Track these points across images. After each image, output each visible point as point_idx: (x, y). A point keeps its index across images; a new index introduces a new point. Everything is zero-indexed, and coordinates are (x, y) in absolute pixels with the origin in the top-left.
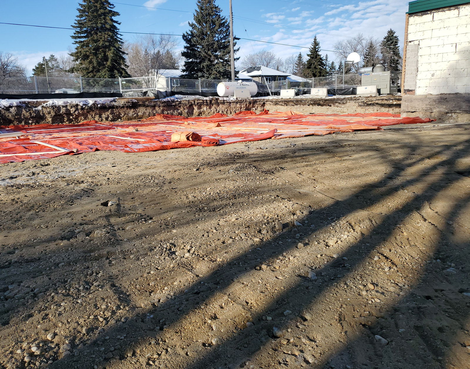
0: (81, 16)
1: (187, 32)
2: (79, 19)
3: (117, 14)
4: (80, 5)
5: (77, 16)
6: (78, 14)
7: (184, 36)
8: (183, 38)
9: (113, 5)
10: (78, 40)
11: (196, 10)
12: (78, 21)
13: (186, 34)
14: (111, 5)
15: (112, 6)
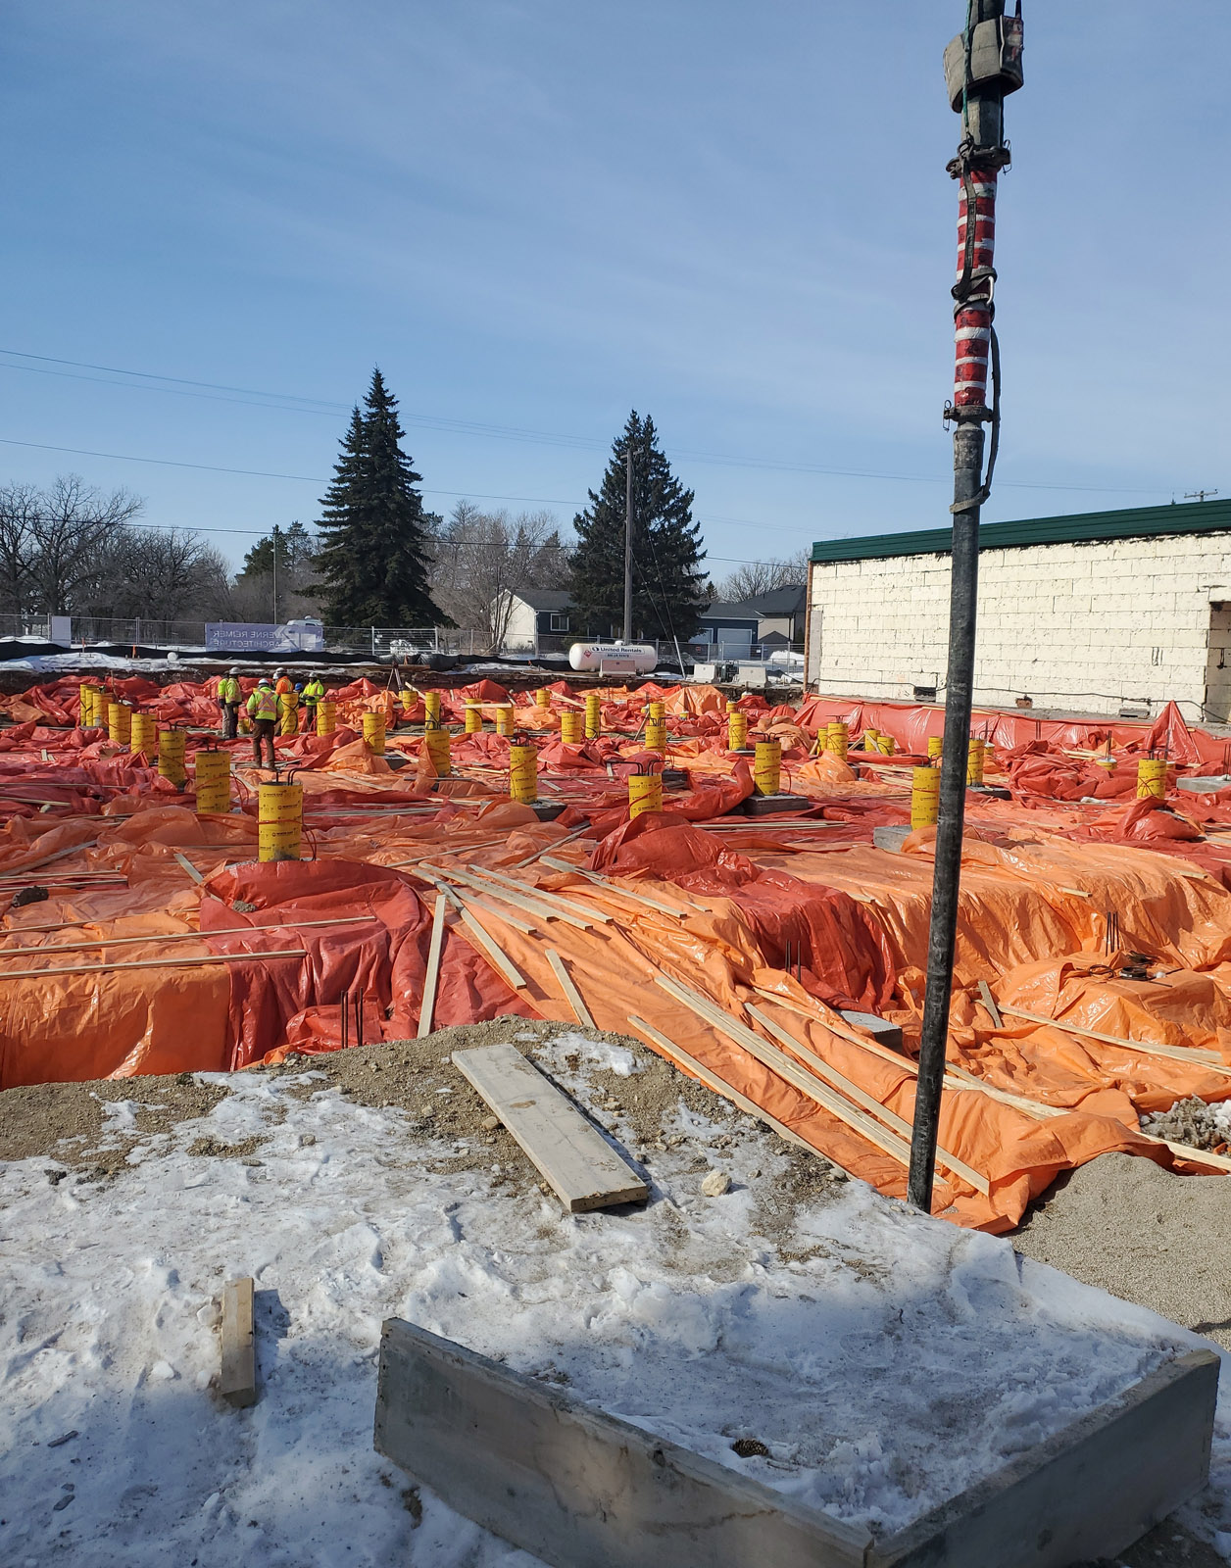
0: (340, 481)
1: (585, 512)
2: (337, 485)
3: (417, 477)
4: (341, 457)
5: (334, 481)
6: (337, 475)
7: (578, 520)
8: (576, 525)
9: (410, 458)
10: (328, 530)
11: (611, 462)
12: (336, 489)
13: (583, 515)
14: (405, 457)
15: (407, 461)
